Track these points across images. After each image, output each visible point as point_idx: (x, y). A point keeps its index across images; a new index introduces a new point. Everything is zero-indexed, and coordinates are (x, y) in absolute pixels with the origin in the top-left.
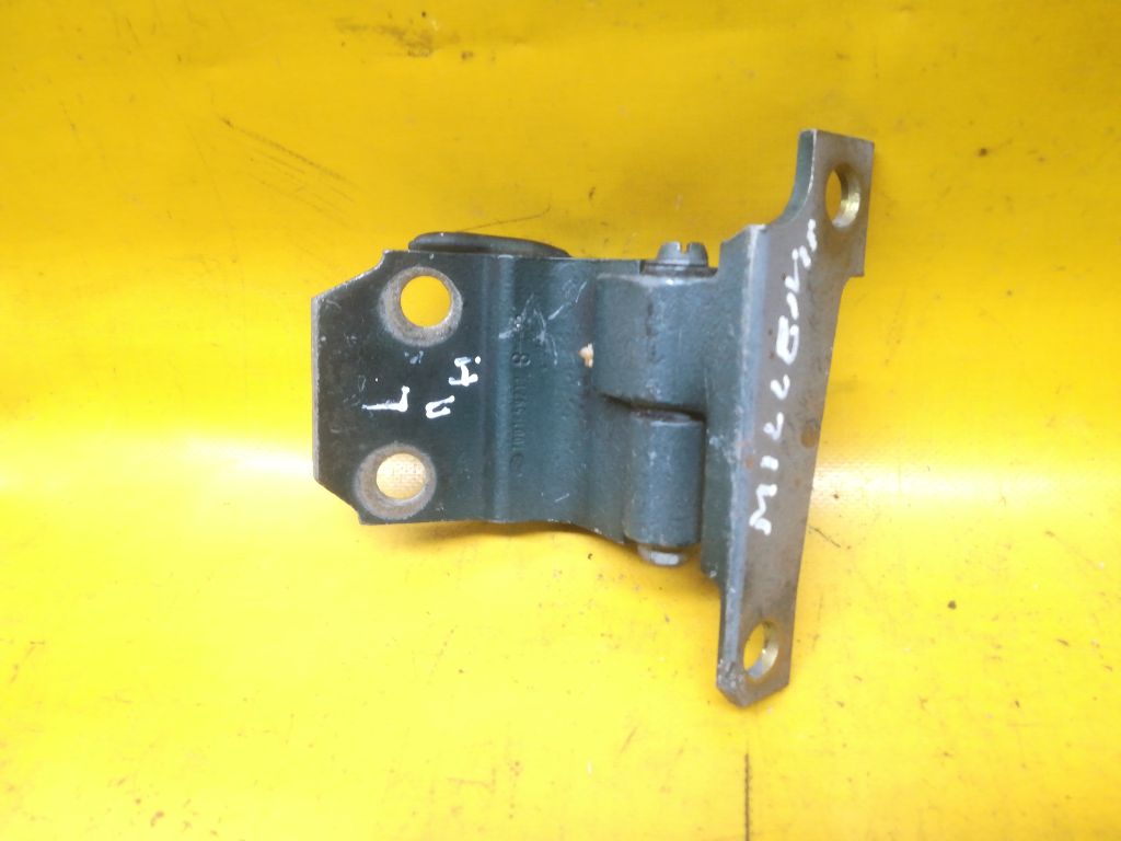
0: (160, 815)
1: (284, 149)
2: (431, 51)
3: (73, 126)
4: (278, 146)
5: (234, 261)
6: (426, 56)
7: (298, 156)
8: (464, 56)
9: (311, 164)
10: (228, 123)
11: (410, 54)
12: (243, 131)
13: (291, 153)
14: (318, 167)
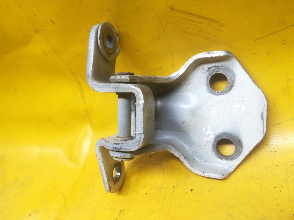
1: (194, 15)
4: (192, 14)
7: (200, 17)
9: (205, 18)
10: (173, 9)
12: (178, 11)
13: (197, 16)
14: (208, 19)
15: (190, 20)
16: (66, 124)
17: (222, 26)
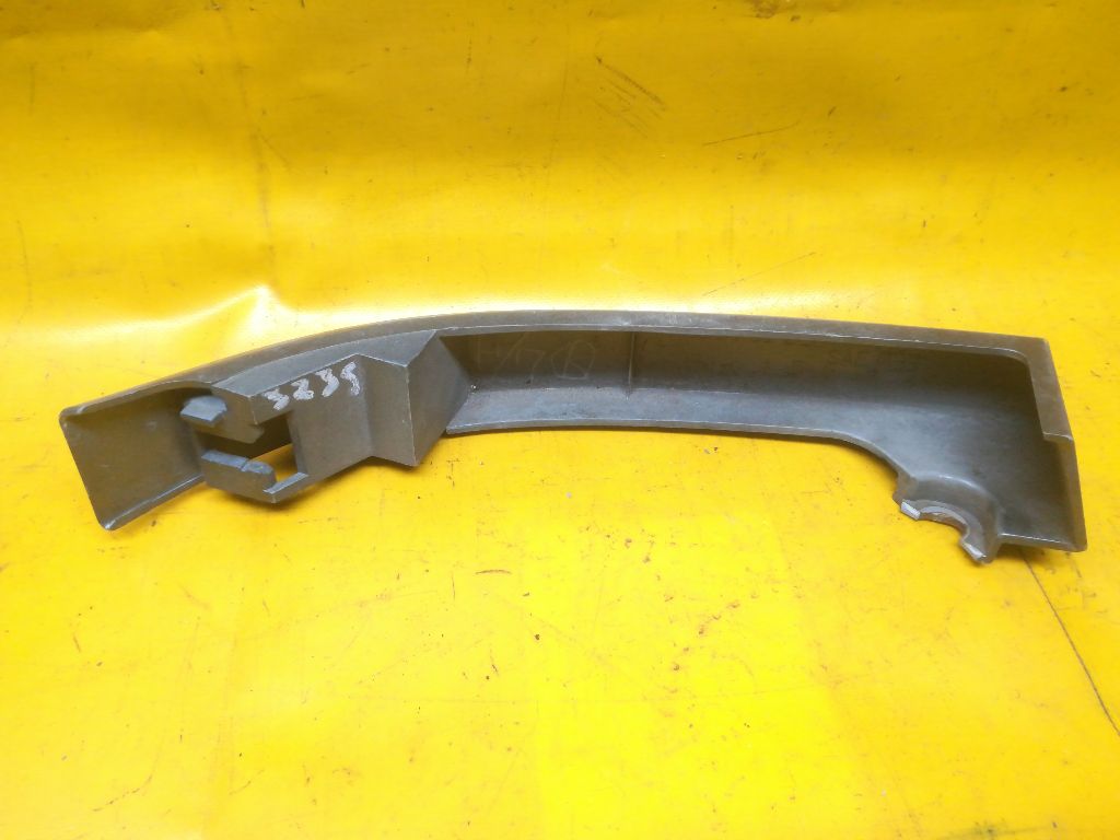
0: (629, 541)
1: (630, 80)
2: (773, 14)
3: (469, 60)
4: (627, 78)
5: (545, 167)
6: (767, 18)
7: (637, 86)
8: (793, 19)
9: (644, 91)
10: (600, 61)
11: (758, 16)
12: (607, 67)
13: (634, 83)
14: (648, 94)
15: (617, 87)
16: (174, 285)
17: (664, 110)
